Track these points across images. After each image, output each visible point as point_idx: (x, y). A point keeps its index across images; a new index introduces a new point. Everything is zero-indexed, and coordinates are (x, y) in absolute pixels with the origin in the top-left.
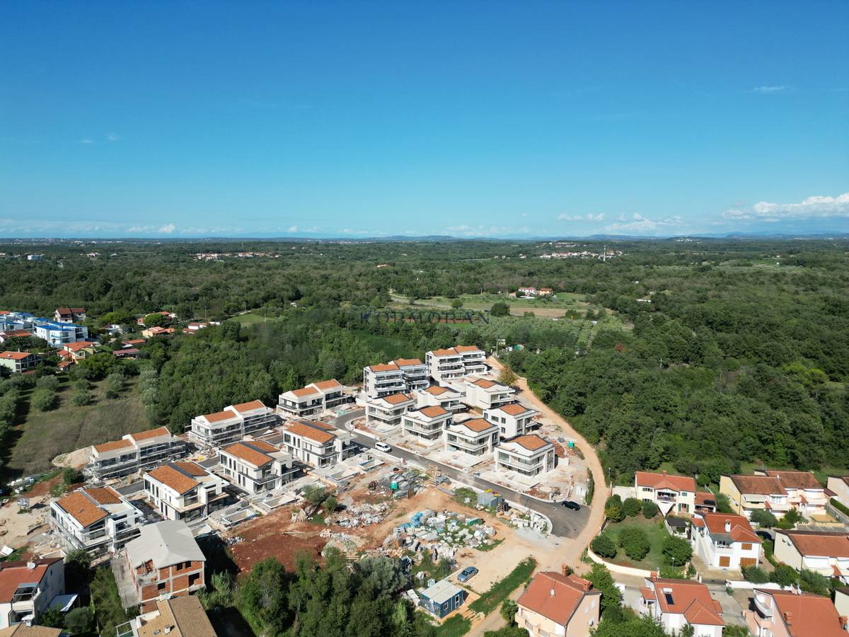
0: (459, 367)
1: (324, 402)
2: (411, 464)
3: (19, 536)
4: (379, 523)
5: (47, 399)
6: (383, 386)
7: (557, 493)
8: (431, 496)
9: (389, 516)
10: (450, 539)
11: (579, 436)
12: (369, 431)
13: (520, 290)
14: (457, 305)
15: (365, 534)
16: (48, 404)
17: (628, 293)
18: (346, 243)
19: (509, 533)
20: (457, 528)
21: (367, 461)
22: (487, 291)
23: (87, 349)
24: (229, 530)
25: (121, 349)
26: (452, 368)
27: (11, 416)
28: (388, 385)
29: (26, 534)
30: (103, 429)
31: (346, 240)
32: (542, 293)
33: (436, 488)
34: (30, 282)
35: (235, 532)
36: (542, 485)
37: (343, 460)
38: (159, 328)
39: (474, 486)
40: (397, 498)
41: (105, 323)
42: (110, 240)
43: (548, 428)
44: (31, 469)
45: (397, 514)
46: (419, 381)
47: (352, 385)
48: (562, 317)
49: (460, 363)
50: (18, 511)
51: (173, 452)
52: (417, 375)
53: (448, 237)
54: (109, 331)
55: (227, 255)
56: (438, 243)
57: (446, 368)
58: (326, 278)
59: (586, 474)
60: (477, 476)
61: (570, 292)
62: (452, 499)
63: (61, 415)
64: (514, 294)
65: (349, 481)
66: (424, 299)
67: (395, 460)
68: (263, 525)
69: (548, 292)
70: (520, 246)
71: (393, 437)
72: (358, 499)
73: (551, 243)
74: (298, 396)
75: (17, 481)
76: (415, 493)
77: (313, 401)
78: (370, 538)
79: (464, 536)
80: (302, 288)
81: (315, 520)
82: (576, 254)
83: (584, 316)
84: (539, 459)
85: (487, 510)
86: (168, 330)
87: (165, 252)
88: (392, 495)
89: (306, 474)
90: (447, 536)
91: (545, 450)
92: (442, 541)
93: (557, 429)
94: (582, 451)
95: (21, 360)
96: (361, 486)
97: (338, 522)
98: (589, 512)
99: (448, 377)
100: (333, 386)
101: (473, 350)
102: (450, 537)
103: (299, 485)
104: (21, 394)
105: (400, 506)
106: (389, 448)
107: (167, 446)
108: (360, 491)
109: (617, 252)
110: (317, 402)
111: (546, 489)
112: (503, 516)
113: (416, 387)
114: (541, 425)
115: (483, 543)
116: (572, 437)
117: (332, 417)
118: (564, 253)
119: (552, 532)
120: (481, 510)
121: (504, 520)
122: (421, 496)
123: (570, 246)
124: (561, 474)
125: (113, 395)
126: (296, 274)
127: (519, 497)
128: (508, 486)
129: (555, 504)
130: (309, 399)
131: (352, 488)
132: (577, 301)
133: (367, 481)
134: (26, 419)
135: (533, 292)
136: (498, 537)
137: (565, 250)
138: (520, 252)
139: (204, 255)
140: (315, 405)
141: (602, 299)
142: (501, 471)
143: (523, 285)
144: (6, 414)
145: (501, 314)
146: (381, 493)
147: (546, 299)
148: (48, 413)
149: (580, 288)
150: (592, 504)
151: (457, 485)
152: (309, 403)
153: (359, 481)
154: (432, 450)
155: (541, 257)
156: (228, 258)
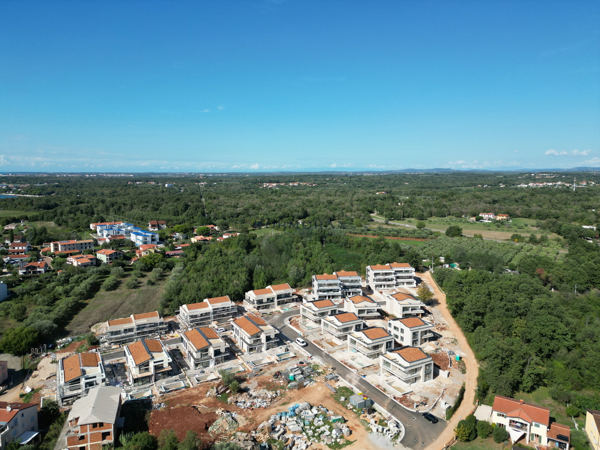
0: (392, 280)
1: (276, 300)
2: (316, 360)
3: (41, 380)
4: (265, 408)
5: (109, 283)
6: (324, 291)
7: (424, 404)
8: (317, 390)
9: (276, 403)
10: (310, 432)
11: (471, 350)
12: (298, 327)
13: (480, 215)
14: (420, 226)
15: (250, 417)
16: (109, 287)
17: (580, 220)
18: (369, 174)
19: (362, 436)
20: (321, 423)
21: (283, 353)
22: (453, 215)
23: (150, 250)
24: (162, 396)
25: (174, 250)
26: (385, 280)
27: (84, 293)
28: (328, 291)
29: (45, 379)
30: (133, 307)
31: (369, 172)
32: (499, 218)
33: (324, 384)
34: (147, 203)
35: (164, 398)
36: (414, 394)
37: (267, 349)
38: (202, 237)
39: (355, 386)
40: (289, 388)
41: (173, 232)
42: (219, 174)
43: (445, 340)
44: (75, 331)
45: (283, 402)
46: (354, 289)
47: (306, 288)
48: (508, 240)
49: (393, 276)
50: (51, 361)
51: (160, 329)
52: (352, 284)
53: (449, 169)
54: (174, 237)
55: (282, 184)
56: (437, 174)
57: (379, 280)
58: (330, 203)
59: (459, 388)
60: (363, 377)
61: (526, 218)
62: (332, 395)
63: (115, 294)
64: (474, 219)
65: (262, 368)
66: (399, 220)
67: (305, 353)
68: (185, 396)
69: (505, 217)
70: (505, 177)
71: (314, 334)
72: (261, 384)
73: (533, 175)
74: (256, 294)
75: (63, 339)
76: (305, 386)
77: (268, 299)
78: (252, 420)
79: (323, 432)
80: (309, 210)
81: (221, 398)
82: (551, 184)
83: (527, 239)
84: (416, 370)
85: (354, 410)
86: (207, 238)
87: (245, 182)
88: (287, 385)
89: (236, 358)
90: (310, 429)
91: (422, 363)
92: (304, 434)
93: (453, 342)
94: (466, 366)
95: (110, 255)
96: (268, 375)
97: (237, 402)
98: (445, 426)
99: (381, 287)
100: (285, 288)
101: (406, 266)
102: (311, 431)
103: (227, 366)
104: (100, 278)
105: (289, 395)
106: (305, 344)
107: (156, 324)
108: (267, 377)
109: (589, 182)
110: (271, 300)
111: (416, 398)
112: (365, 419)
113: (351, 294)
114: (441, 336)
115: (336, 442)
116: (464, 351)
117: (279, 312)
118: (540, 183)
119: (402, 442)
120: (350, 409)
121: (365, 423)
122: (309, 389)
123: (549, 177)
124: (436, 385)
125: (151, 283)
126: (311, 200)
127: (388, 402)
128: (385, 390)
129: (417, 414)
130: (264, 297)
131: (262, 374)
132: (529, 226)
133: (274, 370)
134: (95, 296)
135: (491, 216)
136: (351, 438)
137: (543, 180)
138: (500, 182)
139: (268, 184)
140: (269, 302)
141: (551, 225)
142: (385, 375)
143: (485, 211)
144: (81, 292)
145: (453, 236)
146: (281, 382)
147: (499, 224)
148: (109, 292)
149: (535, 215)
150: (452, 419)
151: (343, 383)
152: (265, 300)
153: (270, 369)
154: (339, 349)
155: (519, 186)
156: (282, 186)
